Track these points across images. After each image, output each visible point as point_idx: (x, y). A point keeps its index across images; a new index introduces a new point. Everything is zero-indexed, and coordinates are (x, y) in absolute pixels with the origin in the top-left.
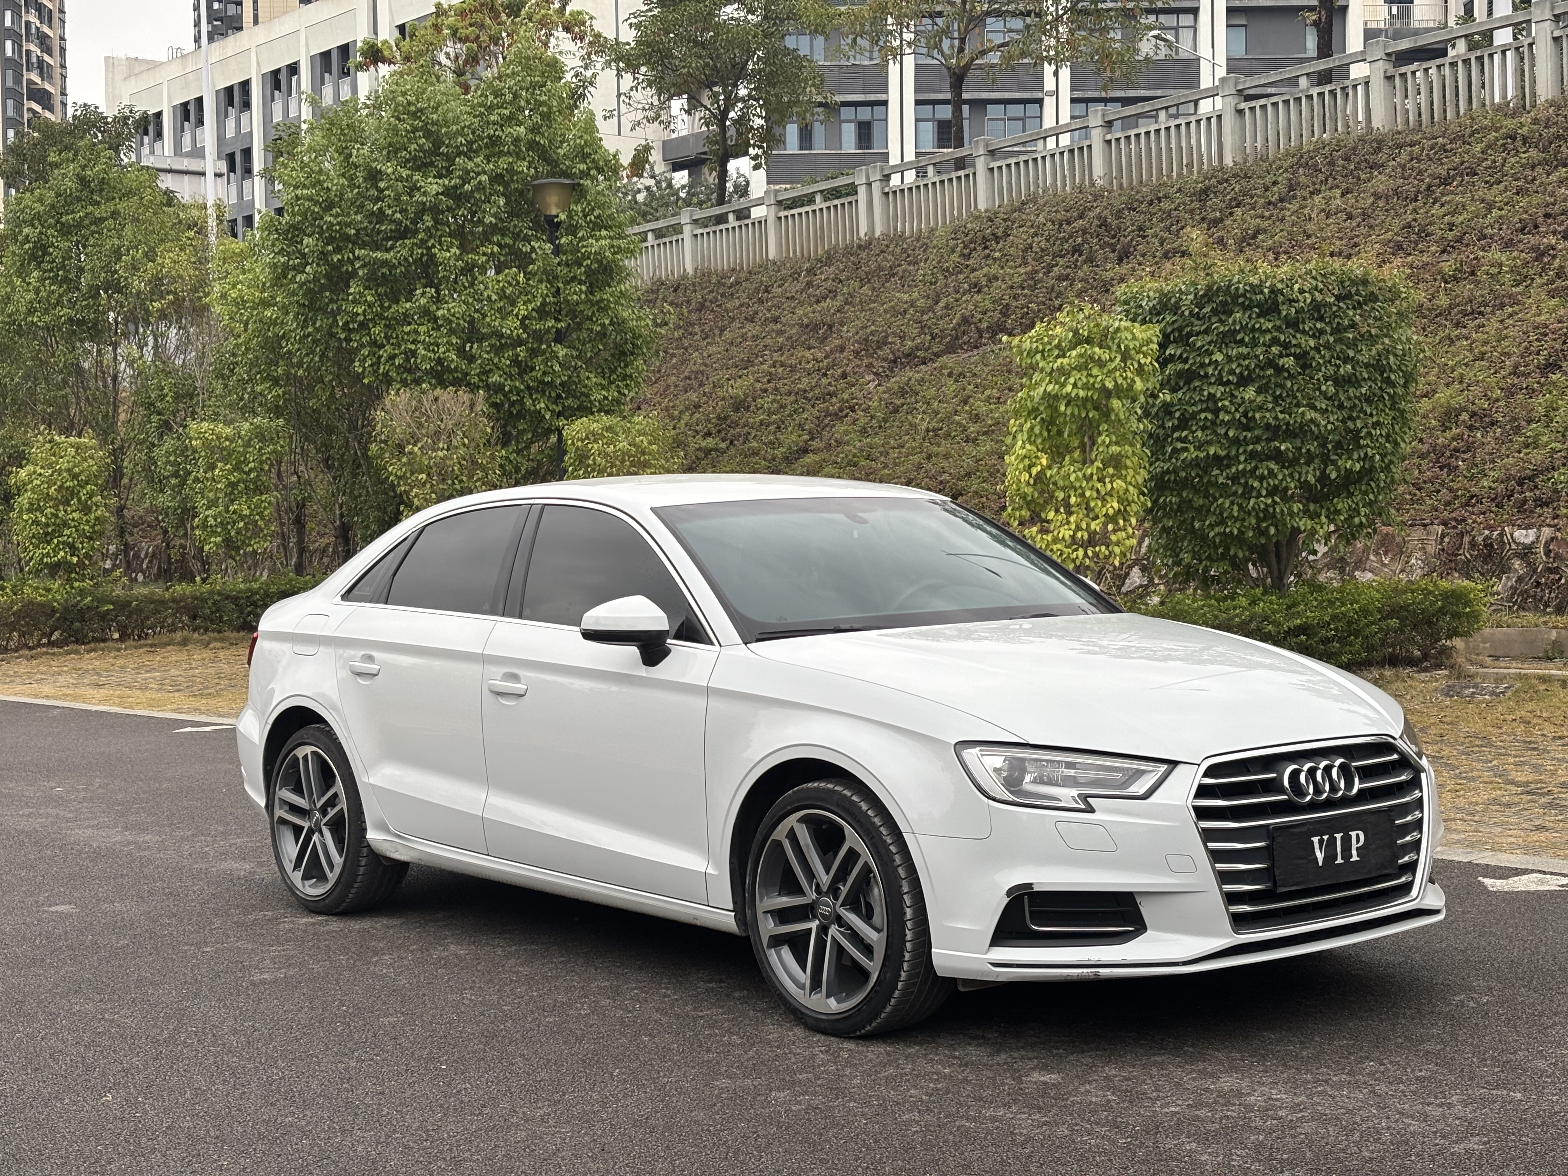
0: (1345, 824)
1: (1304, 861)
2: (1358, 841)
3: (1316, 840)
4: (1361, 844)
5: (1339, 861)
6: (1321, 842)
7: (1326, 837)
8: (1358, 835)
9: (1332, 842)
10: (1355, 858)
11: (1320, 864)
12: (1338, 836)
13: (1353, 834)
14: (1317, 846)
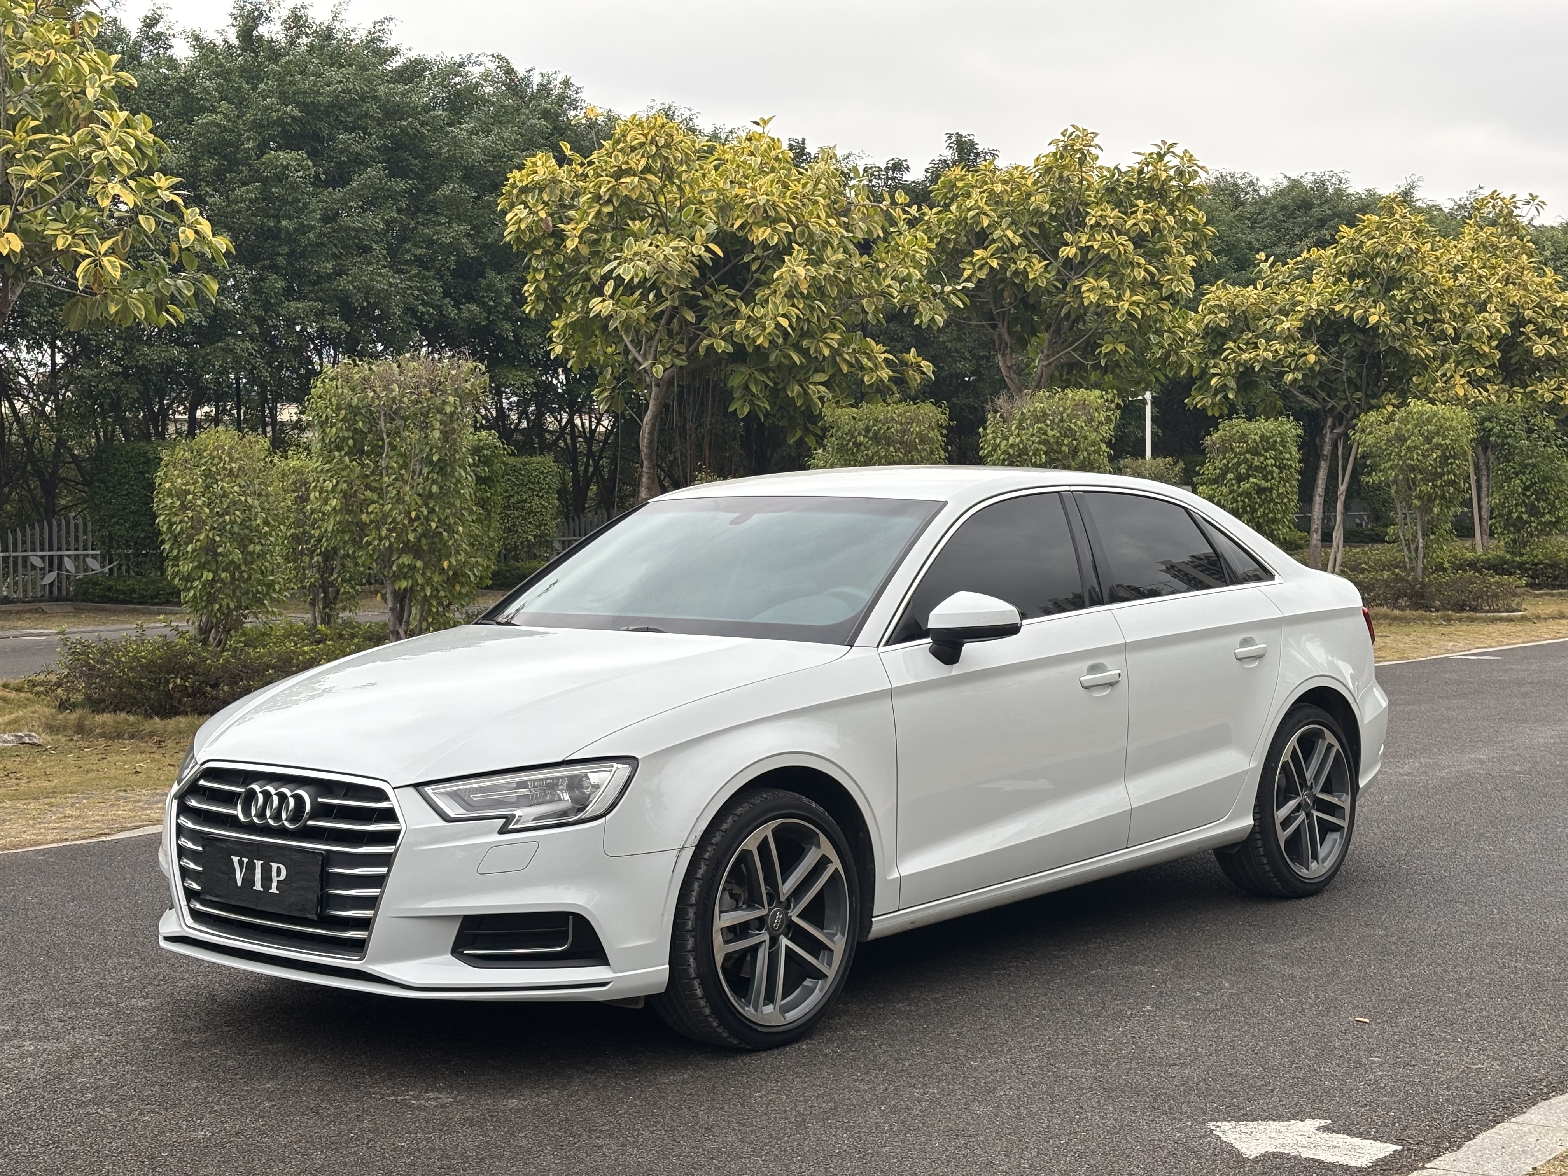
0: (269, 854)
1: (226, 877)
2: (279, 874)
3: (235, 859)
4: (283, 877)
5: (258, 887)
6: (241, 863)
7: (245, 860)
8: (279, 869)
9: (251, 868)
10: (274, 890)
11: (239, 884)
12: (259, 863)
13: (274, 866)
14: (237, 865)
